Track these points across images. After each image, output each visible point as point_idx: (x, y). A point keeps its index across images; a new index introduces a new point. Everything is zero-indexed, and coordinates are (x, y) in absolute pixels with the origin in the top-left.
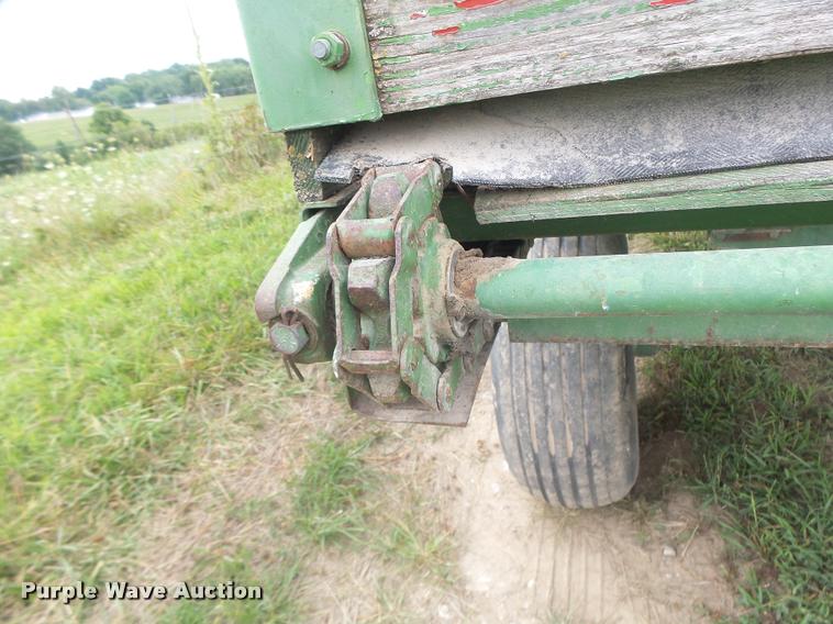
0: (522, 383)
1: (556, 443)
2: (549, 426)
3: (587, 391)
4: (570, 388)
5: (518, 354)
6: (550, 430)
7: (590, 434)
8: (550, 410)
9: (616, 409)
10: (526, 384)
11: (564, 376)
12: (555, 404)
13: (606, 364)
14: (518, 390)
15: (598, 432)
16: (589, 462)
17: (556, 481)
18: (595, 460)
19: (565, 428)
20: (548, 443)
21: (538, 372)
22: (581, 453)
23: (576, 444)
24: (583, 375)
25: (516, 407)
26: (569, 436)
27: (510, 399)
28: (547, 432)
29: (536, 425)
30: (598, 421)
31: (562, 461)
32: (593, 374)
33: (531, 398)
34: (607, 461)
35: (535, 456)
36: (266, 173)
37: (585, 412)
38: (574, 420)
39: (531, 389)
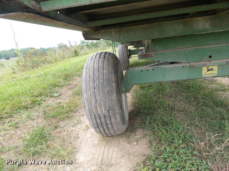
0: (89, 93)
1: (100, 110)
2: (97, 105)
3: (107, 93)
4: (102, 93)
5: (88, 85)
6: (98, 106)
7: (109, 106)
8: (97, 100)
9: (115, 98)
10: (90, 93)
11: (100, 90)
12: (98, 98)
13: (111, 86)
14: (89, 95)
15: (111, 106)
16: (109, 115)
17: (101, 123)
18: (111, 115)
19: (101, 105)
20: (97, 110)
21: (93, 89)
22: (107, 112)
23: (105, 110)
24: (105, 89)
25: (88, 101)
26: (103, 107)
27: (86, 99)
28: (97, 107)
29: (94, 105)
30: (110, 102)
31: (102, 116)
32: (108, 88)
33: (92, 97)
34: (115, 115)
35: (95, 116)
36: (34, 70)
37: (107, 99)
38: (104, 102)
39: (92, 95)
